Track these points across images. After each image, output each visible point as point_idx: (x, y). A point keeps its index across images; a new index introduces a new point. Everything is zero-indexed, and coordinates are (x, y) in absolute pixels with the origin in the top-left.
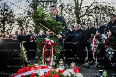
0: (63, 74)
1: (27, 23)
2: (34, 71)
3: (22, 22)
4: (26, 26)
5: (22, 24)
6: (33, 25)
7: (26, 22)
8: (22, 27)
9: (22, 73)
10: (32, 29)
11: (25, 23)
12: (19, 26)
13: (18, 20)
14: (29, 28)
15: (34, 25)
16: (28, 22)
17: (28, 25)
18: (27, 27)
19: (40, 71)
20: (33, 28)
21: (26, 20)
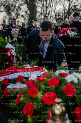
0: (66, 78)
1: (17, 10)
2: (22, 73)
3: (11, 7)
4: (16, 14)
5: (11, 11)
6: (26, 12)
7: (17, 8)
8: (11, 16)
9: (5, 75)
10: (25, 18)
11: (15, 10)
12: (6, 14)
13: (5, 4)
14: (20, 17)
15: (28, 12)
16: (19, 7)
17: (20, 13)
18: (18, 15)
19: (32, 75)
20: (27, 18)
21: (17, 5)
